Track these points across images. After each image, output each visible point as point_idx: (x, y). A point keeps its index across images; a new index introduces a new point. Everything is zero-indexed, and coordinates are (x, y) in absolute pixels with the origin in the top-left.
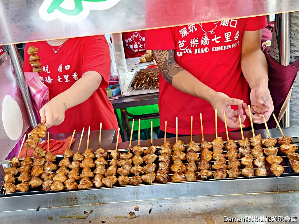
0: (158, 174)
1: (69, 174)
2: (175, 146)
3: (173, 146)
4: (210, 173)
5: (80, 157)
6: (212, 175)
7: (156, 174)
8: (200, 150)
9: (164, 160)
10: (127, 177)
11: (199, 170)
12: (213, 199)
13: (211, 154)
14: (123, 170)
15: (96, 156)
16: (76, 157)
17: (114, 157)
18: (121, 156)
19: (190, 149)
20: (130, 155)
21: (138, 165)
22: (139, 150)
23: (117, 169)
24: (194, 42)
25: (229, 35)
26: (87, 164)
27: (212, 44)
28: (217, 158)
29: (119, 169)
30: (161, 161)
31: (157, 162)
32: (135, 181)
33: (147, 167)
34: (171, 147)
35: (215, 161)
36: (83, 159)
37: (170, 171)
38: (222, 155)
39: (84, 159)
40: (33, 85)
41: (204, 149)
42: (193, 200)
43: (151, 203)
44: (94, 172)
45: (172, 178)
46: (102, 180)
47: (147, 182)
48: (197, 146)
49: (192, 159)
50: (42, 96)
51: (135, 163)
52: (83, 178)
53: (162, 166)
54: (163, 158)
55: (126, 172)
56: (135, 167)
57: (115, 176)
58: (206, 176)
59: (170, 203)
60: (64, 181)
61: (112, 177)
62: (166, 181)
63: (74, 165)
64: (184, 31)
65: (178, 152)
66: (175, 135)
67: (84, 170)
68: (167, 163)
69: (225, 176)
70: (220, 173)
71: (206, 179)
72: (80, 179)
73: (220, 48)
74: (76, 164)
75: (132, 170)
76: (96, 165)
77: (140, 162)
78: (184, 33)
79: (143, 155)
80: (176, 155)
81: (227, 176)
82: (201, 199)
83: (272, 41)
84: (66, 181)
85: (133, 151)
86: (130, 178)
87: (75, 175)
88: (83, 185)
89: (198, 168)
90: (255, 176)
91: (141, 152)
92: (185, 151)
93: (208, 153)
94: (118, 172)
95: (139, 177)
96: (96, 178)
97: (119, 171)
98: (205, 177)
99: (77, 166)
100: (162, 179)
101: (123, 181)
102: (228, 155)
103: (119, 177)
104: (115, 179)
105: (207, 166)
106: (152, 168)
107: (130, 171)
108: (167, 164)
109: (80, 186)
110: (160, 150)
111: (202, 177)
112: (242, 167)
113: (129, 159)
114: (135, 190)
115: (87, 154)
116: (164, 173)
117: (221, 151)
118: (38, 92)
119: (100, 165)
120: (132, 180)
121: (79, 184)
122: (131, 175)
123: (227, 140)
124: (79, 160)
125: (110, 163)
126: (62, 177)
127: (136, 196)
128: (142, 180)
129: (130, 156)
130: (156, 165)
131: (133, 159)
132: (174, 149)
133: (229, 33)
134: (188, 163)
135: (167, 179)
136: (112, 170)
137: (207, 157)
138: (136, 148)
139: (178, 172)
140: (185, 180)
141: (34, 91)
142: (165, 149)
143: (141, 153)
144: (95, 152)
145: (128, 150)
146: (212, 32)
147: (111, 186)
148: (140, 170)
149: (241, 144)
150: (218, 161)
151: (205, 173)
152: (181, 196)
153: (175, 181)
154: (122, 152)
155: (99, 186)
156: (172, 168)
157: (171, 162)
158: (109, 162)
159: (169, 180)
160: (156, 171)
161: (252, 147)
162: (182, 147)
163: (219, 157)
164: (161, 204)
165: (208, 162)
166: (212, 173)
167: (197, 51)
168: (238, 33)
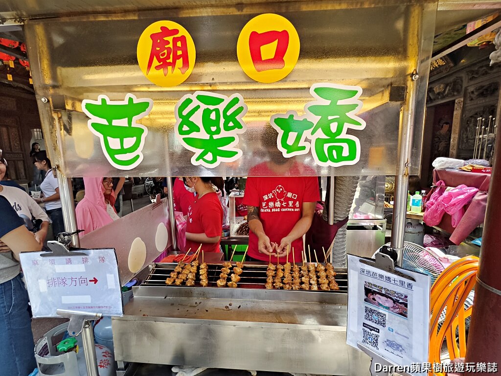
4: (281, 285)
8: (276, 269)
12: (282, 304)
13: (283, 273)
24: (271, 204)
27: (282, 207)
28: (286, 276)
38: (290, 274)
40: (178, 219)
41: (278, 269)
42: (268, 303)
43: (240, 302)
50: (182, 227)
59: (253, 303)
69: (291, 288)
70: (287, 286)
73: (286, 210)
78: (266, 198)
81: (292, 289)
82: (274, 302)
83: (324, 210)
90: (310, 290)
93: (281, 272)
98: (278, 287)
102: (294, 275)
105: (280, 280)
112: (302, 283)
114: (231, 291)
117: (290, 271)
118: (180, 224)
123: (293, 265)
127: (231, 295)
133: (292, 201)
137: (280, 275)
141: (178, 223)
146: (282, 200)
149: (302, 269)
151: (278, 284)
152: (261, 299)
161: (309, 271)
164: (247, 303)
165: (280, 278)
166: (283, 285)
167: (273, 210)
168: (298, 203)
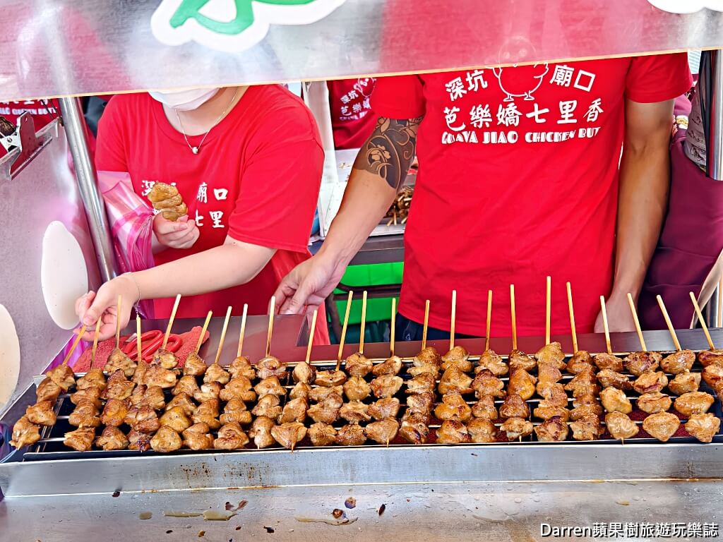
0: (405, 424)
1: (196, 412)
2: (446, 360)
3: (443, 359)
4: (528, 427)
5: (222, 376)
6: (534, 432)
7: (400, 423)
8: (506, 371)
9: (420, 392)
10: (330, 426)
11: (504, 420)
12: (534, 490)
13: (532, 382)
14: (321, 410)
15: (260, 375)
16: (212, 374)
17: (301, 379)
18: (318, 376)
19: (482, 367)
20: (340, 375)
21: (358, 401)
22: (361, 365)
23: (308, 408)
24: (480, 115)
25: (570, 106)
26: (237, 391)
27: (526, 125)
28: (546, 393)
29: (312, 406)
30: (413, 394)
31: (402, 394)
32: (348, 437)
33: (379, 405)
34: (438, 362)
35: (543, 398)
36: (227, 379)
37: (433, 418)
38: (560, 385)
39: (230, 379)
40: (116, 201)
41: (516, 369)
42: (485, 490)
43: (385, 491)
44: (253, 411)
45: (438, 435)
46: (270, 432)
47: (378, 441)
48: (500, 362)
49: (487, 393)
50: (136, 228)
51: (350, 394)
52: (225, 424)
53: (415, 404)
54: (416, 387)
55: (328, 414)
56: (349, 404)
57: (302, 422)
58: (518, 434)
59: (430, 494)
60: (182, 429)
61: (294, 425)
62: (423, 440)
63: (207, 392)
64: (456, 85)
65: (452, 374)
66: (449, 333)
67: (230, 405)
68: (426, 399)
69: (564, 434)
70: (552, 429)
71: (517, 439)
72: (220, 426)
73: (545, 137)
74: (213, 391)
75: (343, 410)
76: (257, 396)
77: (362, 394)
78: (456, 89)
79: (369, 377)
80: (449, 380)
81: (570, 436)
82: (504, 486)
84: (189, 430)
85: (347, 367)
86: (337, 431)
87: (209, 416)
88: (226, 440)
89: (501, 413)
91: (365, 369)
92: (471, 373)
93: (525, 380)
94: (310, 415)
95: (360, 427)
96: (257, 425)
97: (312, 413)
98: (515, 435)
99: (213, 395)
100: (413, 436)
101: (322, 436)
102: (573, 386)
103: (312, 426)
104: (303, 430)
105: (523, 410)
106: (391, 408)
107: (338, 413)
108: (428, 401)
109: (218, 444)
110: (410, 367)
111: (509, 435)
113: (336, 386)
114: (348, 457)
115: (238, 368)
116: (418, 421)
117: (558, 375)
118: (127, 218)
119: (268, 395)
120: (341, 434)
121: (217, 437)
122: (340, 422)
123: (572, 351)
124: (219, 383)
125: (292, 392)
126: (177, 419)
127: (349, 473)
128: (365, 435)
129: (340, 379)
130: (400, 403)
131: (347, 385)
132: (444, 365)
133: (571, 102)
134: (477, 400)
135: (426, 435)
136: (296, 408)
137: (523, 389)
138: (353, 359)
139: (451, 421)
140: (469, 441)
141: (116, 214)
142: (422, 366)
143: (366, 373)
144: (257, 364)
145: (336, 364)
146: (528, 97)
147: (293, 445)
148: (361, 412)
150: (549, 399)
151: (518, 426)
152: (457, 477)
153: (444, 441)
154: (320, 369)
155: (262, 445)
156: (437, 411)
157: (436, 396)
158: (289, 390)
159: (431, 439)
160: (399, 416)
162: (464, 363)
163: (552, 389)
164: (409, 495)
165: (524, 401)
166: (534, 426)
167: (489, 138)
168: (596, 104)
